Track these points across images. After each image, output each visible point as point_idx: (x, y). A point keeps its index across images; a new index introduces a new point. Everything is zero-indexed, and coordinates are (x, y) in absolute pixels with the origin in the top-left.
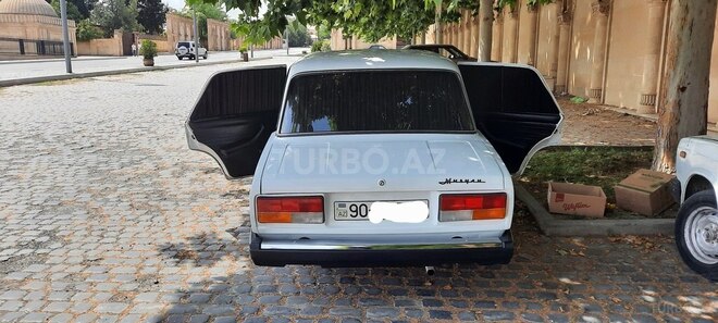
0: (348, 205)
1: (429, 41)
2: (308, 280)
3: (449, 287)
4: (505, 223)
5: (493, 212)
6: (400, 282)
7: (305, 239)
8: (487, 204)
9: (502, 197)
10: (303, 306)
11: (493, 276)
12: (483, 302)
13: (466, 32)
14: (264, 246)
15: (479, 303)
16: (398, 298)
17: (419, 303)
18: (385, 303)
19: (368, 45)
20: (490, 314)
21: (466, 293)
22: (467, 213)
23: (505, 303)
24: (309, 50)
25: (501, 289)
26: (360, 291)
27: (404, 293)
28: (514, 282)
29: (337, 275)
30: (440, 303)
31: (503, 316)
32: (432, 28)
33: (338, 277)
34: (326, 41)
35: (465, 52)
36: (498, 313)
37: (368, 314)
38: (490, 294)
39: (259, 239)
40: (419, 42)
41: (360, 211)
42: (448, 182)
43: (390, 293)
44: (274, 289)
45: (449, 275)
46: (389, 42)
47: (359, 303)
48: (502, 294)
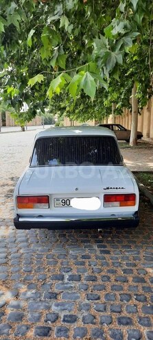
0: (61, 200)
1: (110, 122)
2: (43, 236)
3: (110, 239)
4: (135, 208)
5: (129, 203)
6: (87, 236)
7: (40, 216)
8: (126, 199)
9: (133, 196)
10: (40, 249)
11: (131, 234)
12: (126, 246)
13: (127, 118)
14: (20, 220)
15: (124, 247)
16: (86, 244)
17: (95, 247)
18: (79, 246)
19: (81, 124)
20: (128, 252)
21: (118, 242)
22: (117, 203)
23: (136, 246)
24: (53, 126)
25: (135, 239)
26: (68, 240)
27: (89, 241)
28: (140, 236)
29: (57, 233)
30: (105, 247)
31: (135, 252)
32: (111, 116)
33: (58, 234)
34: (62, 122)
35: (126, 128)
36: (132, 251)
37: (71, 252)
38: (129, 242)
39: (19, 216)
40: (105, 123)
41: (66, 203)
42: (108, 188)
43: (82, 242)
44: (27, 241)
45: (110, 232)
46: (91, 123)
47: (67, 247)
48: (135, 242)
